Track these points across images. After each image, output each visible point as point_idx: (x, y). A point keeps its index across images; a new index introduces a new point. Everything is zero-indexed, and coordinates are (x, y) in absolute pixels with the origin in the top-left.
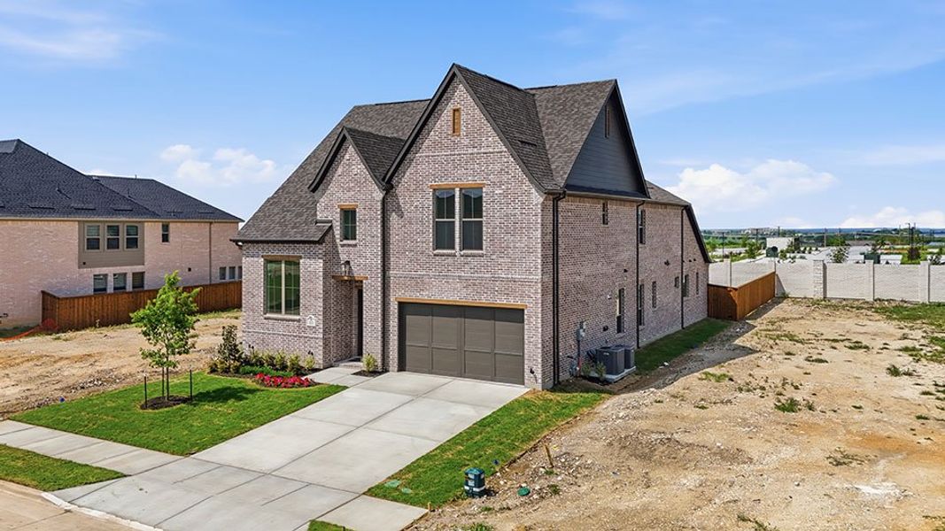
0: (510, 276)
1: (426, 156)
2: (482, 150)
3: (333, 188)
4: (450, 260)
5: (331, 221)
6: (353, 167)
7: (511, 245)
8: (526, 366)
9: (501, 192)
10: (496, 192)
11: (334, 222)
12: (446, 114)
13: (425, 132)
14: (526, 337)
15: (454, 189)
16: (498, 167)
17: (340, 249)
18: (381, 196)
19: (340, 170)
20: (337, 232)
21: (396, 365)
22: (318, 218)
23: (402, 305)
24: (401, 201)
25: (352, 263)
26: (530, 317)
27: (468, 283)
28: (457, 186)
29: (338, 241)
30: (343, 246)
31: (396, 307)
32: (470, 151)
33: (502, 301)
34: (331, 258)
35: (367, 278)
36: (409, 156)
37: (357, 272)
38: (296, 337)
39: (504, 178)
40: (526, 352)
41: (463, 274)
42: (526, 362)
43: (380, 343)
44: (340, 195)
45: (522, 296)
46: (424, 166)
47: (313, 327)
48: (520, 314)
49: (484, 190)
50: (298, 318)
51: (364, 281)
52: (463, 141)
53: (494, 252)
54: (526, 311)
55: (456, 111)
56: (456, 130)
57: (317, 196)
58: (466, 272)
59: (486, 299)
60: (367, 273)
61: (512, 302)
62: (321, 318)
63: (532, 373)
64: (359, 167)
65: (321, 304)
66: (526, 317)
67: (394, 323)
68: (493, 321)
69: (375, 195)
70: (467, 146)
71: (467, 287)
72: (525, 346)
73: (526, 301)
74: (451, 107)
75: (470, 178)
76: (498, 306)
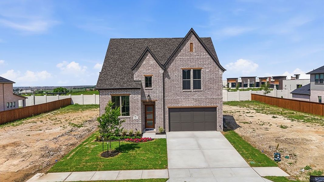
0: (212, 97)
1: (180, 58)
2: (201, 57)
3: (141, 69)
4: (189, 93)
5: (141, 81)
6: (150, 61)
7: (212, 87)
8: (218, 125)
9: (208, 70)
12: (188, 44)
13: (179, 50)
14: (217, 116)
15: (191, 70)
16: (207, 62)
18: (163, 72)
19: (144, 62)
20: (144, 85)
21: (168, 129)
22: (135, 80)
23: (170, 109)
24: (169, 74)
25: (150, 96)
26: (219, 109)
27: (196, 100)
28: (192, 68)
29: (144, 88)
30: (146, 90)
31: (168, 110)
32: (197, 57)
33: (209, 105)
34: (143, 94)
35: (157, 101)
36: (173, 58)
37: (153, 99)
38: (128, 124)
39: (210, 66)
40: (217, 120)
41: (194, 97)
42: (218, 123)
43: (163, 123)
44: (145, 71)
45: (216, 103)
46: (179, 62)
47: (137, 120)
48: (214, 109)
49: (202, 70)
50: (129, 117)
51: (156, 102)
52: (194, 54)
53: (206, 90)
54: (217, 108)
55: (191, 44)
56: (191, 50)
57: (133, 71)
58: (196, 97)
59: (203, 105)
60: (157, 99)
61: (212, 105)
62: (140, 116)
63: (220, 126)
64: (153, 61)
65: (140, 111)
66: (217, 110)
67: (167, 115)
68: (204, 112)
69: (160, 71)
70: (196, 56)
71: (196, 102)
72: (217, 119)
73: (218, 105)
74: (189, 42)
75: (197, 66)
76: (208, 107)
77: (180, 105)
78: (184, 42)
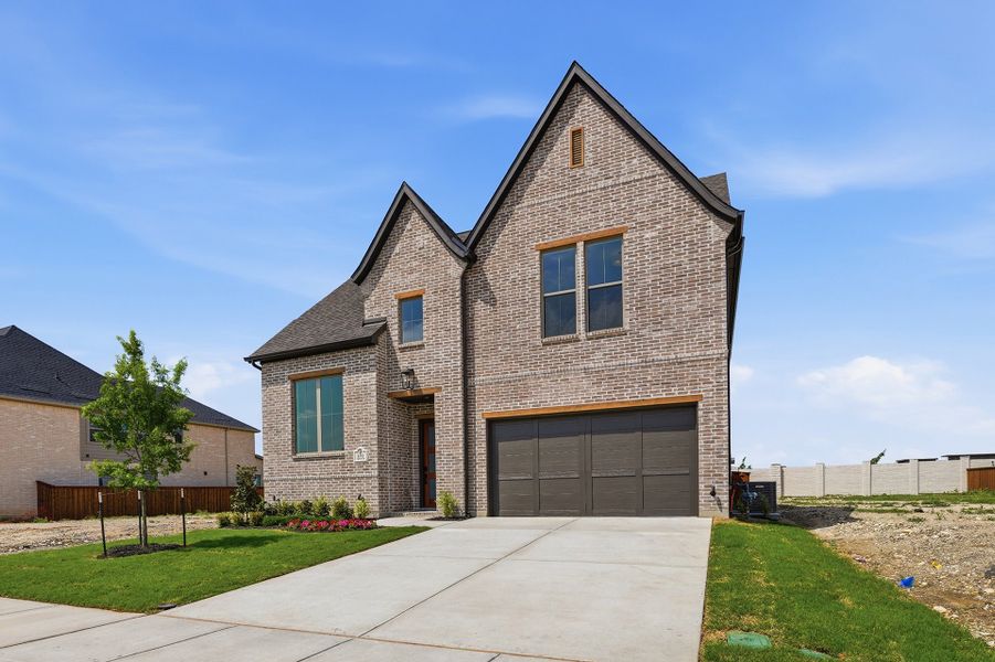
0: (672, 356)
1: (528, 206)
2: (622, 180)
3: (388, 274)
4: (570, 347)
5: (385, 319)
6: (418, 238)
7: (674, 310)
8: (701, 486)
9: (654, 234)
10: (647, 236)
11: (389, 319)
12: (563, 143)
13: (526, 172)
14: (701, 443)
15: (574, 245)
16: (648, 199)
17: (399, 355)
18: (460, 271)
19: (398, 248)
20: (395, 332)
21: (485, 507)
22: (367, 318)
23: (491, 423)
24: (490, 277)
25: (417, 371)
26: (707, 412)
27: (597, 376)
28: (580, 238)
29: (396, 345)
30: (403, 350)
31: (484, 426)
32: (601, 185)
34: (388, 369)
35: (439, 389)
36: (501, 211)
37: (425, 383)
38: (339, 478)
39: (660, 212)
40: (701, 464)
41: (592, 365)
42: (701, 479)
43: (462, 477)
44: (399, 280)
45: (694, 383)
46: (525, 221)
48: (683, 414)
49: (626, 236)
50: (342, 452)
51: (436, 395)
52: (588, 173)
53: (644, 325)
54: (700, 405)
55: (577, 133)
56: (576, 159)
57: (364, 288)
58: (597, 361)
59: (631, 396)
60: (440, 382)
61: (676, 394)
62: (375, 448)
63: (713, 494)
64: (426, 236)
65: (375, 430)
66: (700, 413)
67: (480, 449)
69: (450, 271)
70: (596, 179)
71: (599, 383)
72: (701, 457)
73: (702, 389)
74: (568, 130)
75: (601, 224)
76: (652, 403)
77: (528, 406)
78: (548, 134)
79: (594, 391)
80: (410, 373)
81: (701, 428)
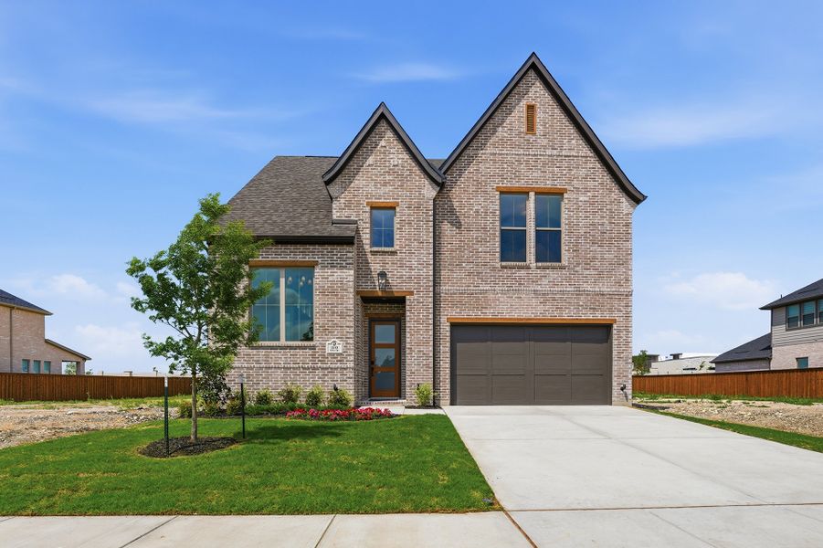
0: (597, 289)
1: (491, 154)
2: (564, 153)
3: (359, 181)
4: (523, 272)
5: (355, 222)
6: (391, 156)
7: (599, 256)
8: (614, 384)
9: (587, 199)
10: (581, 199)
11: (361, 223)
12: (519, 112)
13: (490, 126)
14: (615, 353)
15: (528, 193)
16: (582, 172)
17: (370, 258)
18: (434, 194)
19: (371, 160)
20: (366, 237)
21: (448, 397)
22: (335, 217)
23: (454, 326)
24: (456, 204)
25: (389, 275)
26: (619, 331)
27: (544, 297)
28: (532, 189)
29: (367, 247)
30: (374, 253)
31: (448, 329)
32: (549, 152)
33: (587, 316)
34: (362, 271)
35: (411, 293)
36: (467, 152)
37: (397, 286)
38: (308, 368)
39: (591, 184)
40: (615, 368)
41: (539, 288)
42: (614, 379)
43: (431, 371)
44: (371, 188)
45: (610, 310)
46: (488, 165)
47: (338, 354)
48: (603, 331)
49: (566, 196)
50: (311, 343)
51: (408, 297)
52: (539, 141)
53: (578, 264)
54: (615, 326)
55: (531, 108)
56: (531, 128)
57: (333, 189)
58: (544, 285)
59: (568, 315)
60: (412, 286)
61: (599, 316)
62: (351, 341)
63: (622, 389)
64: (400, 156)
65: (352, 324)
66: (615, 332)
67: (445, 348)
68: (569, 343)
69: (424, 191)
70: (545, 147)
71: (544, 303)
72: (615, 363)
73: (616, 315)
74: (524, 103)
75: (548, 182)
76: (583, 322)
77: (488, 315)
78: (508, 101)
79: (541, 308)
80: (383, 275)
81: (615, 342)
